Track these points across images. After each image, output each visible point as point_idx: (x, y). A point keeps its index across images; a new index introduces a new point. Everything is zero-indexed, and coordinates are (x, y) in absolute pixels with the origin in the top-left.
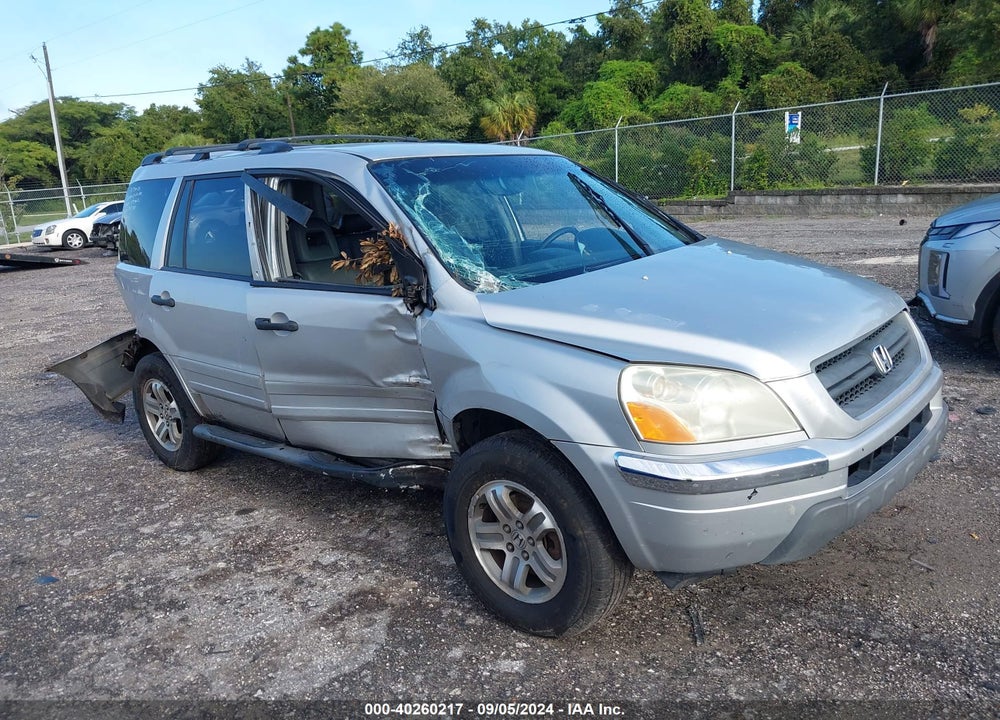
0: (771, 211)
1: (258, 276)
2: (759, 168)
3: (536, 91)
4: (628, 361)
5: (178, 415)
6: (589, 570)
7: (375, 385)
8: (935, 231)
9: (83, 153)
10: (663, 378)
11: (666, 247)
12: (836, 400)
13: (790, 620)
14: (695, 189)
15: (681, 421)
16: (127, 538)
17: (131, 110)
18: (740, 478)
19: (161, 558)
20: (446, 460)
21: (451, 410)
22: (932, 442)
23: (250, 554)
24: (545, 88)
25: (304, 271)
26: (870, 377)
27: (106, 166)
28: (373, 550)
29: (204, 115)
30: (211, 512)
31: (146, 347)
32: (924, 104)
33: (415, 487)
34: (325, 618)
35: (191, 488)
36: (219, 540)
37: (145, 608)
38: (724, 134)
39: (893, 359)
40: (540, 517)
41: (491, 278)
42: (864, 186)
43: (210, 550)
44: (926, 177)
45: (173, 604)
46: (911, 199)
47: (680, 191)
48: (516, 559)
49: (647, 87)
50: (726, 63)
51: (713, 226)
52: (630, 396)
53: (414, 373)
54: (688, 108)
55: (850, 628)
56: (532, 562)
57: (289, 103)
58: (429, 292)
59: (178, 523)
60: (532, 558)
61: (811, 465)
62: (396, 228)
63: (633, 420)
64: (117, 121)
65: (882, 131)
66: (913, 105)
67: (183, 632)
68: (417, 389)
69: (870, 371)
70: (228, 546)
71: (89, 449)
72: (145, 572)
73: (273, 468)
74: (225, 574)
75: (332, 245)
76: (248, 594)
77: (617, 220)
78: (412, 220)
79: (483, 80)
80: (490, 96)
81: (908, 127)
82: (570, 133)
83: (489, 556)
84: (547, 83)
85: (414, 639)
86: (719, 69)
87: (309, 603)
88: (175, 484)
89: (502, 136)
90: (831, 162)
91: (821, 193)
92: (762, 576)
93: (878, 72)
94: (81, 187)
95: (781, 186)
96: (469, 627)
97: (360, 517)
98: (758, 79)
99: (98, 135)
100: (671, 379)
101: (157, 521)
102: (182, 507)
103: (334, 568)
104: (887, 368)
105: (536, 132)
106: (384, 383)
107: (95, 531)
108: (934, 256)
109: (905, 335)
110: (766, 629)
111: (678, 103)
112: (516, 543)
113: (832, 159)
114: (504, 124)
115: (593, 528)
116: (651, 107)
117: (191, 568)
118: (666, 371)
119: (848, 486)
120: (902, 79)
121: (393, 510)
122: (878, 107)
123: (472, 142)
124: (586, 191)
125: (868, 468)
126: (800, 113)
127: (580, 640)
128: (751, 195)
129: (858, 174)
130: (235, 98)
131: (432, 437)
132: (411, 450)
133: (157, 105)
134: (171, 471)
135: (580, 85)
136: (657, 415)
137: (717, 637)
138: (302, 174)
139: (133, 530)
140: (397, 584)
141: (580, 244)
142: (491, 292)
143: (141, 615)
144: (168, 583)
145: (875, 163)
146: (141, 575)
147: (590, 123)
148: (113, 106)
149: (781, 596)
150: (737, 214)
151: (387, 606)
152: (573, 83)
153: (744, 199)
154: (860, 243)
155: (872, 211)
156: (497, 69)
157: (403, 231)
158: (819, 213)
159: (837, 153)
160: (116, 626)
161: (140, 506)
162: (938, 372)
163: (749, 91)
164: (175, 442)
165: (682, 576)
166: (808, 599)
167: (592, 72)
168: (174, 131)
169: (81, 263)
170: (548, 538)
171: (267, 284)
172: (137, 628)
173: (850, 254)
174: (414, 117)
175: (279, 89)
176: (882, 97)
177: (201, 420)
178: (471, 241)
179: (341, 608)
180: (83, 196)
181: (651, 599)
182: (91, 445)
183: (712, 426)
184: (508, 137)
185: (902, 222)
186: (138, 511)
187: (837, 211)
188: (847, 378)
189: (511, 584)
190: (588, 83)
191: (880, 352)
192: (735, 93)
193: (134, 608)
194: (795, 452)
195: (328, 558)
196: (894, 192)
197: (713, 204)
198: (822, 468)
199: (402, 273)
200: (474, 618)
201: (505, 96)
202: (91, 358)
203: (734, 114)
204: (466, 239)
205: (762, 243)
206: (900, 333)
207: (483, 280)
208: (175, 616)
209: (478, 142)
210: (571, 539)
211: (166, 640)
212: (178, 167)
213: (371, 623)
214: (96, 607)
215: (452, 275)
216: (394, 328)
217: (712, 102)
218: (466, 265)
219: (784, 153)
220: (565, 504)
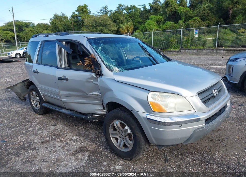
0: (190, 53)
1: (59, 66)
2: (187, 43)
3: (133, 22)
4: (150, 91)
5: (39, 100)
6: (139, 144)
7: (87, 95)
8: (230, 60)
9: (21, 34)
10: (159, 96)
11: (162, 62)
12: (203, 102)
13: (190, 158)
14: (172, 48)
15: (163, 107)
16: (24, 131)
17: (33, 24)
18: (177, 122)
19: (33, 137)
20: (105, 114)
21: (106, 102)
22: (227, 113)
23: (55, 136)
24: (136, 22)
25: (70, 66)
26: (212, 97)
27: (27, 37)
28: (86, 136)
29: (51, 26)
30: (46, 125)
31: (31, 83)
32: (229, 28)
33: (97, 121)
34: (73, 153)
35: (42, 119)
36: (48, 132)
37: (27, 149)
38: (179, 34)
39: (218, 92)
40: (127, 130)
41: (117, 69)
42: (213, 48)
43: (45, 135)
44: (229, 46)
45: (35, 149)
46: (225, 52)
47: (168, 48)
48: (121, 140)
49: (161, 22)
50: (180, 17)
51: (176, 57)
52: (150, 100)
53: (97, 92)
54: (171, 28)
55: (205, 160)
56: (125, 141)
57: (72, 23)
58: (101, 72)
59: (38, 128)
60: (125, 140)
61: (196, 119)
62: (94, 55)
63: (151, 106)
64: (30, 27)
65: (218, 35)
66: (226, 28)
67: (36, 156)
68: (98, 96)
69: (212, 95)
70: (50, 134)
71: (17, 108)
72: (28, 140)
73: (62, 115)
74: (48, 141)
75: (78, 59)
76: (54, 146)
77: (150, 55)
78: (97, 53)
79: (120, 19)
80: (122, 23)
81: (224, 34)
82: (141, 33)
83: (114, 139)
84: (136, 20)
85: (95, 160)
86: (178, 18)
87: (69, 149)
88: (38, 118)
89: (125, 33)
90: (205, 42)
91: (203, 50)
92: (183, 146)
93: (218, 20)
94: (20, 43)
95: (193, 47)
96: (108, 157)
97: (83, 128)
98: (188, 21)
99: (25, 30)
100: (161, 96)
101: (32, 127)
102: (39, 124)
103: (76, 141)
104: (216, 94)
105: (133, 32)
106: (90, 94)
107: (17, 129)
108: (230, 66)
109: (221, 86)
110: (184, 160)
111: (168, 26)
112: (121, 136)
113: (206, 41)
114: (125, 30)
115: (141, 133)
116: (162, 27)
117: (40, 140)
118: (160, 94)
119: (205, 124)
120: (223, 22)
121: (92, 126)
122: (217, 29)
123: (117, 34)
124: (142, 47)
125: (211, 120)
126: (198, 30)
127: (136, 161)
128: (185, 49)
129: (212, 45)
130: (59, 22)
131: (101, 108)
132: (96, 111)
133: (40, 23)
134: (37, 115)
135: (144, 21)
136: (157, 105)
137: (171, 161)
138: (70, 41)
139: (26, 129)
140: (92, 145)
141: (140, 61)
142: (117, 72)
143: (26, 151)
144: (34, 143)
145: (216, 42)
146: (27, 141)
147: (146, 30)
148: (29, 23)
149: (188, 151)
150: (182, 54)
151: (88, 151)
152: (143, 20)
153: (184, 50)
154: (212, 62)
155: (215, 54)
156: (124, 16)
157: (95, 56)
158: (202, 54)
159: (207, 40)
160: (20, 154)
161: (28, 123)
162: (229, 96)
163: (186, 24)
164: (38, 108)
165: (163, 146)
166: (195, 152)
167: (147, 18)
168: (44, 30)
169: (19, 61)
170: (129, 135)
171: (61, 68)
172: (25, 154)
173: (209, 65)
174: (103, 28)
175: (70, 20)
176: (218, 26)
177: (44, 102)
178: (112, 59)
179: (77, 151)
180: (21, 45)
181: (155, 151)
182: (18, 107)
183: (171, 108)
184: (126, 33)
185: (222, 57)
186: (28, 124)
187: (206, 54)
188: (206, 97)
189: (120, 146)
190: (146, 21)
191: (215, 90)
192: (182, 24)
193: (25, 149)
194: (192, 115)
195: (74, 138)
196: (221, 50)
197: (176, 52)
198: (199, 120)
199: (95, 66)
200: (110, 154)
201: (126, 23)
202: (18, 86)
203: (182, 29)
204: (111, 58)
205: (187, 61)
206: (220, 85)
207: (115, 69)
208: (35, 152)
209: (119, 34)
210: (135, 136)
211: (32, 158)
212: (41, 38)
213: (84, 155)
214: (16, 149)
215: (107, 68)
216: (92, 81)
217: (177, 26)
218: (111, 65)
219: (194, 39)
220: (133, 127)
